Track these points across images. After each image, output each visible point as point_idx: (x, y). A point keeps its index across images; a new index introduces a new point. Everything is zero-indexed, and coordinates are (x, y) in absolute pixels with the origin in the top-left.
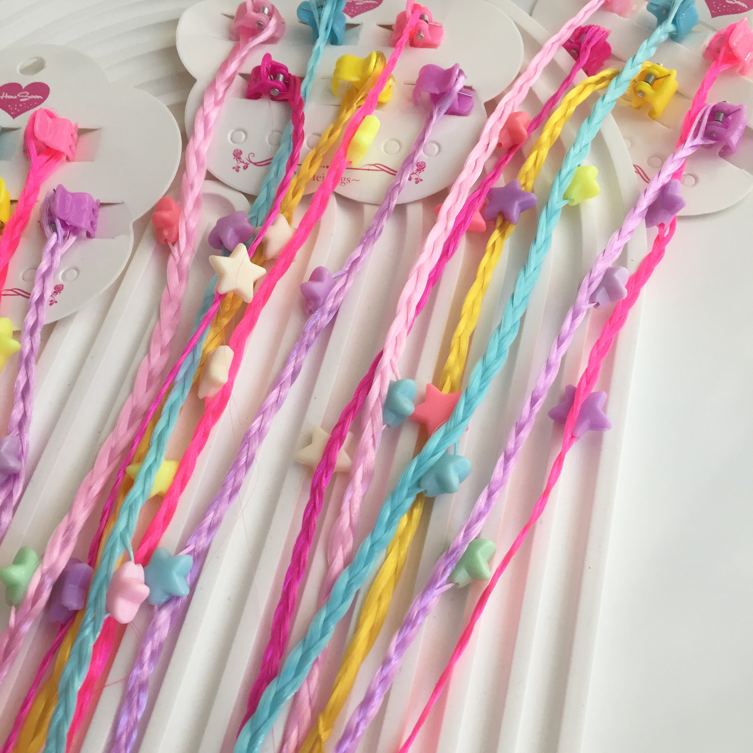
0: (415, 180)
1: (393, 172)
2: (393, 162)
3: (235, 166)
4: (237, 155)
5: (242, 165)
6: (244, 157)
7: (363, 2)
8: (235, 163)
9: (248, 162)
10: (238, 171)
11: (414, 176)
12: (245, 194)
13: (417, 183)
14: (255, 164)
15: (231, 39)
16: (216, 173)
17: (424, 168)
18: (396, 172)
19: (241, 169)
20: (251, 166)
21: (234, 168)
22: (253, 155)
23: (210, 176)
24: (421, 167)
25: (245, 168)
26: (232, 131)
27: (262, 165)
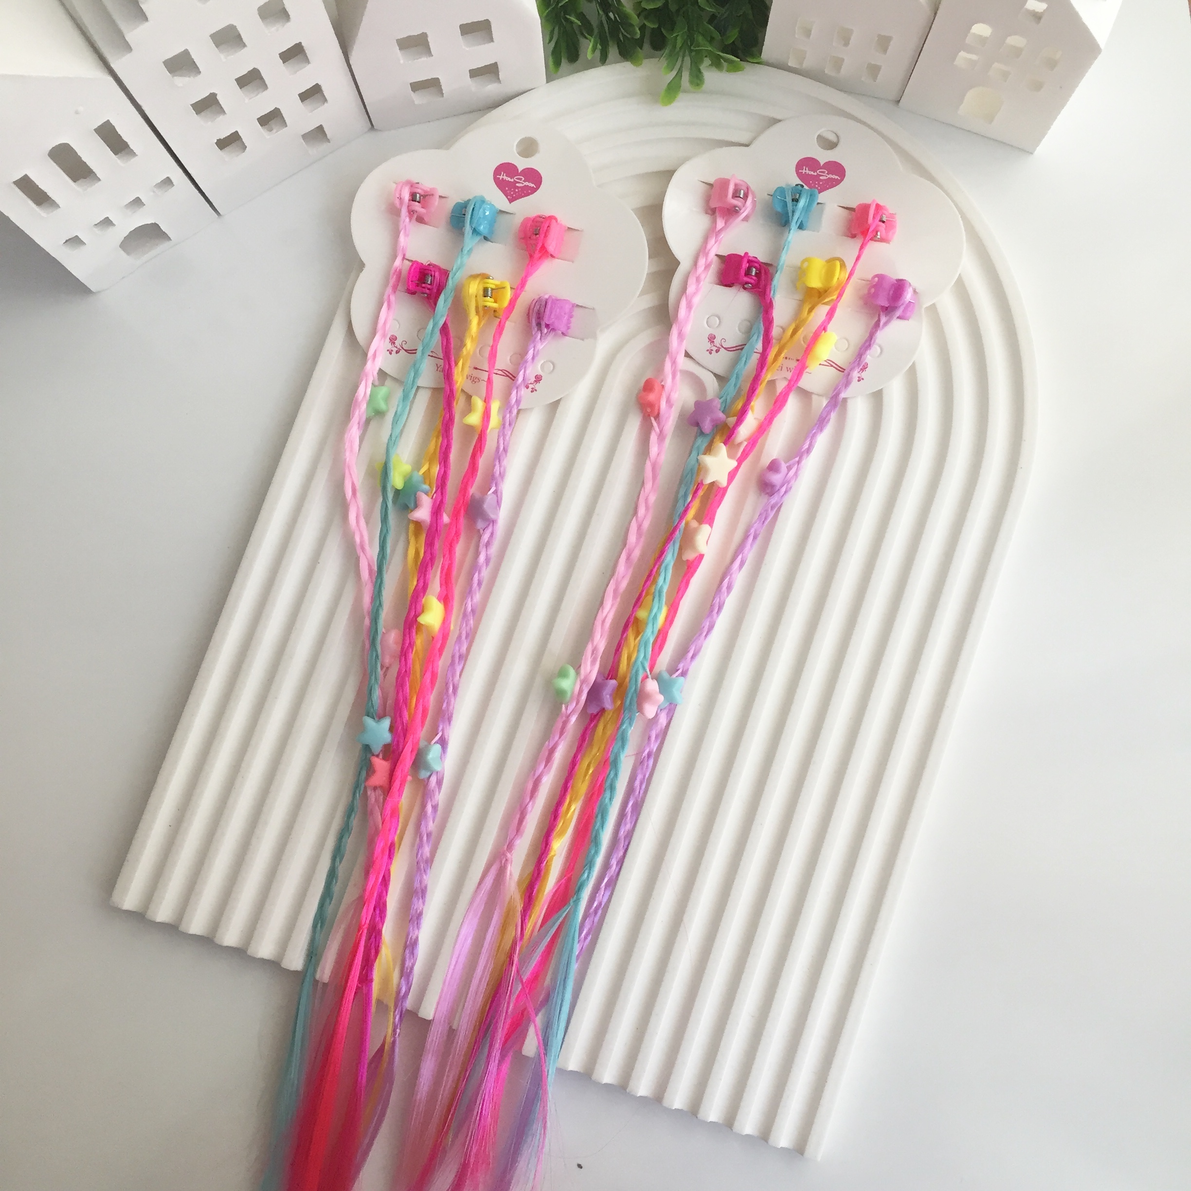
0: (858, 379)
1: (841, 370)
2: (841, 359)
3: (708, 349)
4: (712, 339)
5: (714, 349)
6: (717, 342)
7: (827, 176)
8: (708, 346)
9: (720, 347)
10: (711, 353)
11: (859, 375)
12: (715, 375)
13: (859, 381)
14: (725, 348)
15: (707, 213)
16: (691, 353)
17: (866, 368)
18: (844, 370)
19: (714, 352)
20: (722, 350)
21: (708, 350)
22: (723, 340)
23: (687, 355)
24: (864, 368)
25: (717, 351)
26: (708, 316)
27: (731, 351)
